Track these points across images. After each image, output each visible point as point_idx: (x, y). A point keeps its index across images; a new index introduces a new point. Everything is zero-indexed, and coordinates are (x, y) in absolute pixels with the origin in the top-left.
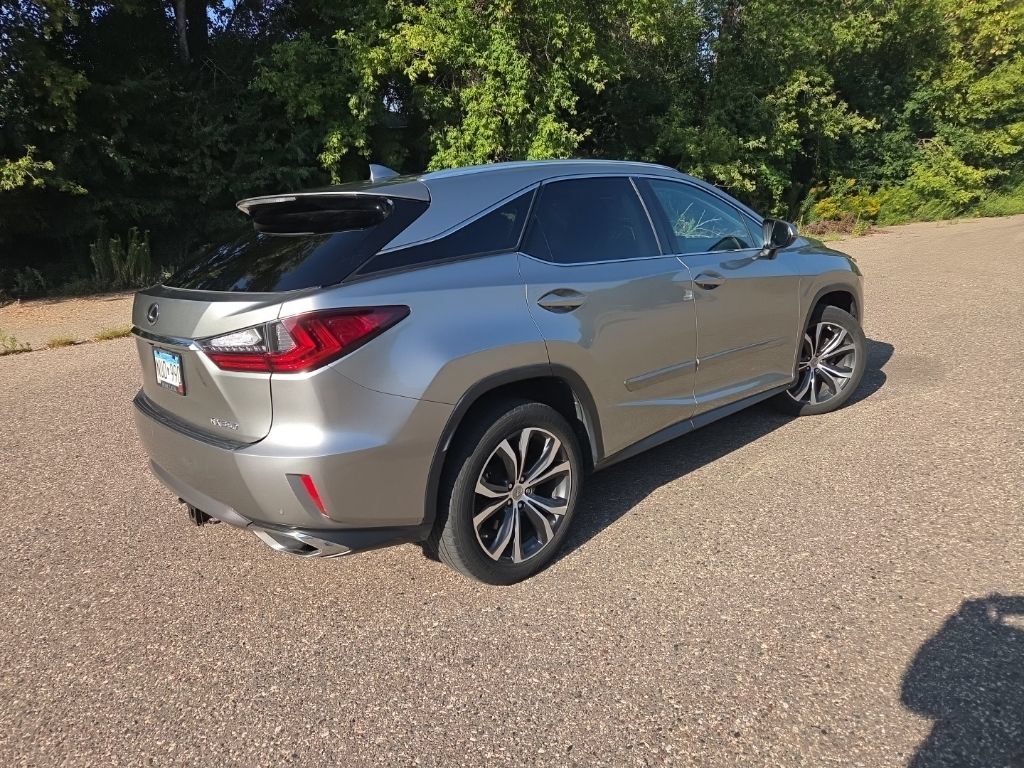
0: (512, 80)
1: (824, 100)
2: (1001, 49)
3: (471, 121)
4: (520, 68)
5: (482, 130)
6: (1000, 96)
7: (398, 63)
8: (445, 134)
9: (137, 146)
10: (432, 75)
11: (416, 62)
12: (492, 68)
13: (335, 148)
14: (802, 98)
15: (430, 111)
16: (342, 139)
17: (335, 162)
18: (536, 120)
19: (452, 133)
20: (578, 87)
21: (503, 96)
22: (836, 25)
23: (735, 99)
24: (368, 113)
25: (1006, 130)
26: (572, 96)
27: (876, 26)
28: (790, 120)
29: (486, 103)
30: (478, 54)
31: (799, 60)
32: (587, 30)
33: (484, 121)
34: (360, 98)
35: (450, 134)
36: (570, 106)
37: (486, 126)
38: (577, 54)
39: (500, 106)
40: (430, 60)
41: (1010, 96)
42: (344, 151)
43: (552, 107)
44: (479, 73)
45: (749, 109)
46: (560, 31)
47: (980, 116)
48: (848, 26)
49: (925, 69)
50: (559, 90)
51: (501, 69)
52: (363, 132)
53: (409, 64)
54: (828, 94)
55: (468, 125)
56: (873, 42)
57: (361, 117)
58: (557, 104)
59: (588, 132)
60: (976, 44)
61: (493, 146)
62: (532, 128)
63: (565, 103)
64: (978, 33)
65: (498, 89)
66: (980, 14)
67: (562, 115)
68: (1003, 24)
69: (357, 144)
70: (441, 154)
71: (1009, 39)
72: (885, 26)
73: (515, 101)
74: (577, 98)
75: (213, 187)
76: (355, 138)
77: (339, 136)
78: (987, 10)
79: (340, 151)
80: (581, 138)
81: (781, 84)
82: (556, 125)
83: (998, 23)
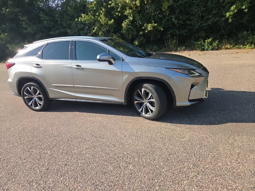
17: (231, 15)
42: (236, 11)
52: (246, 3)
77: (234, 7)
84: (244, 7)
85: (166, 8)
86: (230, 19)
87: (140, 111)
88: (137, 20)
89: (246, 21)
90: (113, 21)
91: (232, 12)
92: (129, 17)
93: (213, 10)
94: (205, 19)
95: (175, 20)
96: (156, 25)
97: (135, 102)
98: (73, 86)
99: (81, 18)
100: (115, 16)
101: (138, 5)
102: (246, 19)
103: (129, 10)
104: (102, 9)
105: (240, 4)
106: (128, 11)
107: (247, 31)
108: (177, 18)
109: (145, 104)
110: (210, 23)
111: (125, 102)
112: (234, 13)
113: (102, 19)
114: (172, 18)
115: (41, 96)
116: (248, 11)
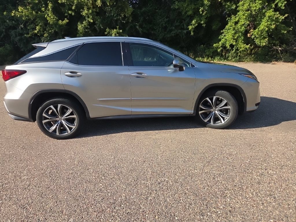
3: (240, 13)
8: (231, 18)
9: (144, 25)
15: (229, 11)
16: (197, 21)
17: (193, 29)
24: (206, 13)
26: (284, 2)
34: (204, 8)
36: (281, 6)
37: (244, 15)
39: (250, 7)
42: (197, 25)
43: (274, 6)
55: (239, 15)
57: (203, 14)
58: (276, 5)
59: (286, 15)
62: (264, 14)
63: (279, 5)
69: (201, 23)
74: (286, 2)
75: (161, 36)
77: (195, 21)
79: (195, 25)
80: (283, 18)
82: (273, 13)
84: (202, 22)
85: (130, 14)
86: (192, 32)
87: (206, 121)
88: (97, 24)
89: (202, 35)
90: (66, 21)
91: (193, 25)
92: (86, 18)
93: (176, 22)
94: (168, 30)
95: (139, 27)
96: (121, 31)
97: (200, 112)
98: (130, 98)
99: (15, 12)
100: (66, 14)
101: (99, 6)
102: (202, 34)
103: (88, 11)
104: (49, 3)
105: (199, 19)
106: (86, 11)
107: (204, 45)
108: (141, 26)
109: (213, 113)
110: (173, 35)
111: (194, 113)
112: (195, 27)
113: (50, 17)
114: (135, 26)
115: (75, 116)
116: (205, 26)
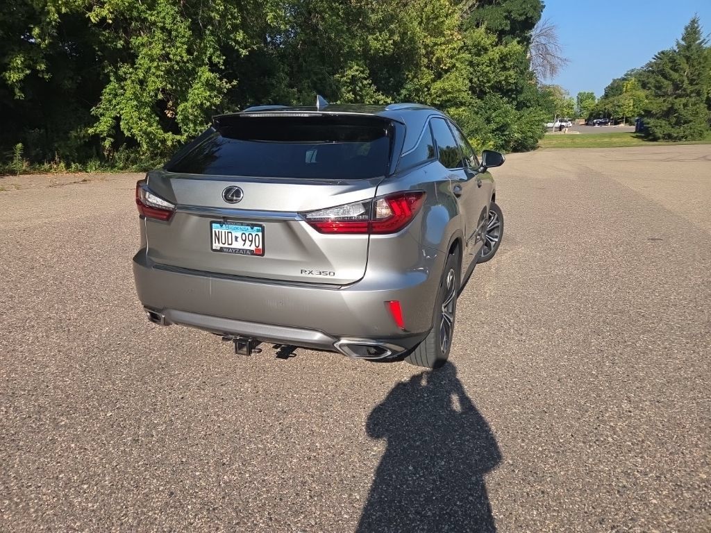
0: (176, 36)
1: (365, 82)
2: (445, 65)
3: (142, 61)
4: (183, 28)
5: (153, 70)
6: (445, 92)
7: (79, 6)
8: (117, 69)
10: (110, 22)
11: (96, 8)
12: (160, 25)
13: (18, 69)
14: (354, 80)
17: (19, 81)
18: (194, 69)
19: (125, 69)
20: (226, 49)
21: (169, 47)
22: (370, 37)
23: (316, 74)
24: (50, 43)
25: (448, 111)
26: (221, 55)
27: (391, 42)
28: (349, 92)
29: (157, 50)
30: (148, 12)
31: (352, 55)
32: (236, 10)
33: (155, 64)
34: (42, 29)
35: (123, 69)
36: (219, 63)
37: (157, 68)
38: (229, 27)
39: (168, 54)
40: (108, 9)
41: (450, 93)
42: (28, 72)
43: (206, 61)
44: (148, 27)
45: (324, 82)
46: (218, 8)
47: (437, 102)
48: (376, 39)
49: (410, 71)
50: (211, 50)
51: (168, 26)
52: (43, 58)
53: (90, 9)
54: (366, 79)
55: (140, 64)
56: (388, 51)
57: (43, 46)
58: (210, 59)
59: (235, 83)
60: (434, 60)
61: (164, 83)
62: (192, 74)
63: (215, 59)
64: (434, 55)
65: (165, 41)
66: (436, 44)
67: (213, 67)
68: (446, 51)
69: (38, 68)
70: (114, 84)
71: (449, 60)
72: (395, 43)
73: (179, 52)
74: (224, 58)
76: (36, 62)
77: (22, 59)
78: (439, 43)
79: (23, 71)
80: (228, 86)
81: (342, 68)
82: (211, 74)
83: (444, 50)
86: (17, 91)
112: (24, 76)
116: (50, 79)
